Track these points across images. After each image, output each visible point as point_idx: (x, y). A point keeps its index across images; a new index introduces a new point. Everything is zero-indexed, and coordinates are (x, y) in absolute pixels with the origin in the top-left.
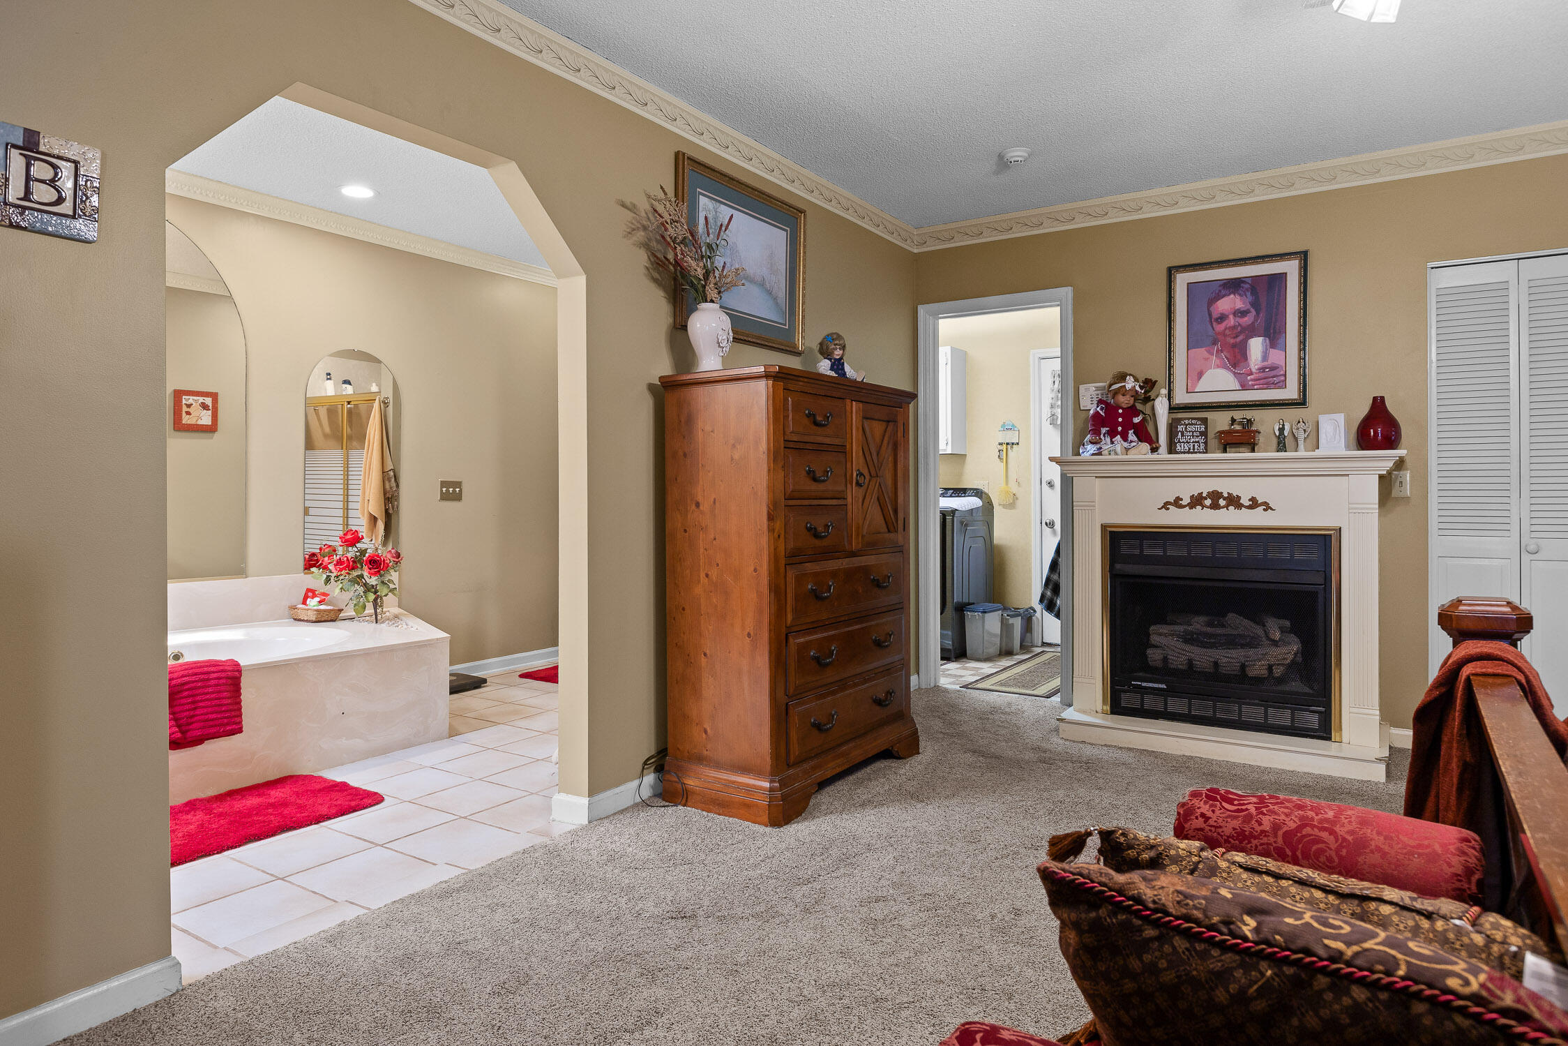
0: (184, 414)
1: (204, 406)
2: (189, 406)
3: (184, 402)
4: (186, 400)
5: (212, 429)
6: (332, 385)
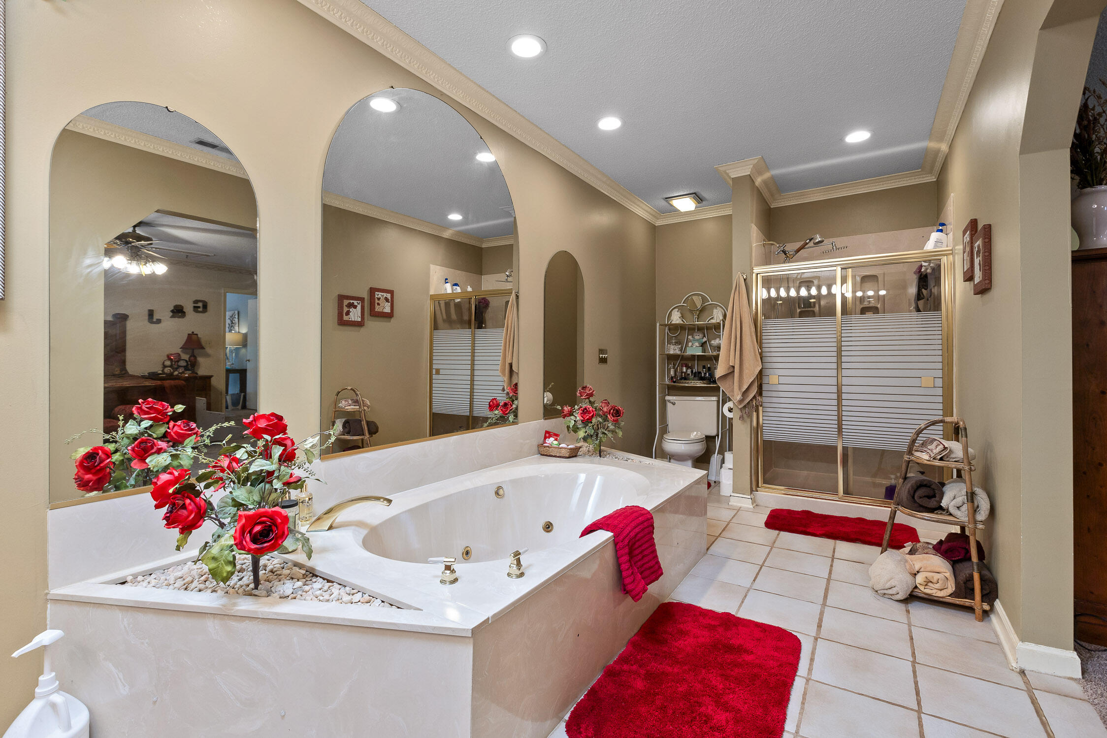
0: (376, 304)
1: (387, 300)
2: (379, 299)
3: (376, 296)
4: (378, 295)
5: (390, 316)
6: (448, 286)
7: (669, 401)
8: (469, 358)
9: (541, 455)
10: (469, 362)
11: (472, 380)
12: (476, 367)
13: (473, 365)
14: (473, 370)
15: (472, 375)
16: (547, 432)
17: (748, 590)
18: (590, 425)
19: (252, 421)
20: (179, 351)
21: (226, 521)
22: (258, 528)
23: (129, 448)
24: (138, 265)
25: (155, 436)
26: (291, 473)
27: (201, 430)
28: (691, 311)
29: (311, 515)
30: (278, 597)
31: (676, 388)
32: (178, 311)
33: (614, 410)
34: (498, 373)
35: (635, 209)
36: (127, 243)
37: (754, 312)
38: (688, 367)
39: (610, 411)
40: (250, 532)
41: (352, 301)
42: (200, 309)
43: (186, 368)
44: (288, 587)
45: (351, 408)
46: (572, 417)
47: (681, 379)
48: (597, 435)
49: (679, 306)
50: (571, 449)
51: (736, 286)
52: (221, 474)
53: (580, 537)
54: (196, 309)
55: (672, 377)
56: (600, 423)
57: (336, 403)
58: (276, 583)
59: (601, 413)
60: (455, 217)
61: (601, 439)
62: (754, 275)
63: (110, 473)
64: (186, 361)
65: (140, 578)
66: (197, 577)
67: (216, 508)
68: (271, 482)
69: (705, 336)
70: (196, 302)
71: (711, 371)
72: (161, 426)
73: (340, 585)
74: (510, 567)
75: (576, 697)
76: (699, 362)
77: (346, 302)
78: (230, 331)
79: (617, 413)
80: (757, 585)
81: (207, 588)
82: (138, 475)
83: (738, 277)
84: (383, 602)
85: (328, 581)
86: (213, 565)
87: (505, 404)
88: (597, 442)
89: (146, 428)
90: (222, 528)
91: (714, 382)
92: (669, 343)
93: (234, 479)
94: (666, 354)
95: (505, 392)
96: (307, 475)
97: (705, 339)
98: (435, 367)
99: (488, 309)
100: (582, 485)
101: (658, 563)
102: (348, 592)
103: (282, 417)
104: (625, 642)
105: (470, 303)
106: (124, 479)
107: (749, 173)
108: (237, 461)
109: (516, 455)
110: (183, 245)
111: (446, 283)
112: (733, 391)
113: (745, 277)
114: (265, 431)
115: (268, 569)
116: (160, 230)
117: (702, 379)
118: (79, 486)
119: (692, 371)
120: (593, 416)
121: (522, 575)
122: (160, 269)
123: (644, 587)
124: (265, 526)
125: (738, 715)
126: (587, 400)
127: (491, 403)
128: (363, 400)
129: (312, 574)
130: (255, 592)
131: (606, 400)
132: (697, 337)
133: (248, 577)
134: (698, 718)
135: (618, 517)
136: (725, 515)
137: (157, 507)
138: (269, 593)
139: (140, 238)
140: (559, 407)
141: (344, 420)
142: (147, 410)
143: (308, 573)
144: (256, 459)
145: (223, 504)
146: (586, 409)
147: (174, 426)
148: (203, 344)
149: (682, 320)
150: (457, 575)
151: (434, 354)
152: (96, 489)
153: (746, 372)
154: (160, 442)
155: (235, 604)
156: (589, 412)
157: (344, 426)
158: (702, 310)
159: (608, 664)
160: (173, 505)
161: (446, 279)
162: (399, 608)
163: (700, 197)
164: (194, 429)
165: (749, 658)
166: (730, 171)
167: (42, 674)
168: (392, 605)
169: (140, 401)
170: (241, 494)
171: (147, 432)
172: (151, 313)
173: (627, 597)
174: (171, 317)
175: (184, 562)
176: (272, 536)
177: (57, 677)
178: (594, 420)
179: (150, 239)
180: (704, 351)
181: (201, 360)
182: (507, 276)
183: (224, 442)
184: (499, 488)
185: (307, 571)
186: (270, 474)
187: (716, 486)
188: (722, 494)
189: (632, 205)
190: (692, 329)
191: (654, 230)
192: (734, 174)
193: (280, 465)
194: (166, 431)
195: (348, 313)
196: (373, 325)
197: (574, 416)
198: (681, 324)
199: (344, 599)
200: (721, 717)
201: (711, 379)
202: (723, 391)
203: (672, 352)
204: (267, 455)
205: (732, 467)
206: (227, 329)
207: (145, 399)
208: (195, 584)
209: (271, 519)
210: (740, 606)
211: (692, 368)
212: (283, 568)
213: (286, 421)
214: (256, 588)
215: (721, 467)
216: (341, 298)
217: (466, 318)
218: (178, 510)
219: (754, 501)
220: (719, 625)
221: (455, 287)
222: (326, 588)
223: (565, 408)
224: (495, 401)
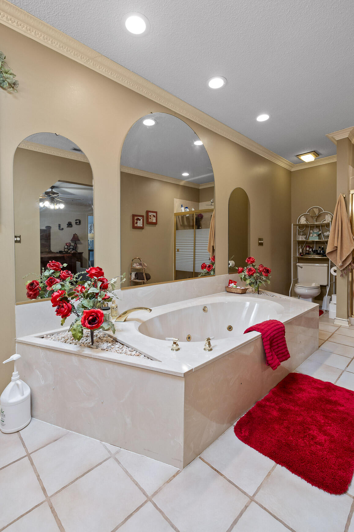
0: (149, 218)
1: (154, 216)
2: (150, 216)
4: (150, 214)
5: (155, 224)
6: (183, 208)
7: (299, 266)
8: (193, 243)
9: (227, 292)
10: (193, 246)
11: (195, 255)
12: (196, 248)
13: (195, 247)
14: (195, 249)
15: (195, 252)
16: (230, 280)
17: (343, 372)
18: (252, 277)
19: (90, 271)
20: (70, 242)
21: (80, 314)
22: (91, 318)
23: (46, 281)
24: (54, 205)
25: (55, 276)
26: (106, 294)
27: (73, 275)
28: (312, 217)
29: (117, 314)
30: (101, 349)
31: (303, 259)
32: (70, 225)
33: (265, 270)
34: (207, 251)
35: (278, 162)
36: (50, 196)
37: (350, 216)
38: (310, 248)
39: (263, 270)
40: (88, 319)
41: (138, 217)
42: (78, 224)
43: (73, 249)
44: (105, 345)
45: (138, 267)
46: (243, 273)
47: (306, 254)
48: (256, 283)
49: (305, 214)
50: (242, 289)
51: (339, 201)
52: (77, 294)
53: (244, 334)
54: (76, 223)
55: (300, 253)
56: (258, 277)
57: (132, 264)
58: (100, 343)
59: (259, 271)
60: (185, 174)
61: (258, 285)
62: (350, 195)
63: (39, 292)
64: (73, 246)
65: (49, 336)
66: (70, 338)
67: (76, 308)
68: (97, 298)
69: (320, 230)
70: (76, 220)
71: (324, 250)
72: (58, 272)
73: (127, 346)
74: (205, 345)
75: (241, 415)
76: (317, 245)
77: (136, 218)
78: (90, 233)
79: (267, 271)
80: (348, 369)
81: (73, 343)
82: (49, 293)
83: (340, 196)
84: (145, 356)
85: (122, 345)
86: (74, 333)
87: (209, 266)
88: (257, 286)
89: (52, 273)
90: (78, 317)
91: (325, 256)
92: (299, 234)
93: (83, 296)
94: (297, 241)
95: (211, 260)
96: (113, 295)
97: (320, 232)
98: (177, 248)
99: (202, 219)
100: (247, 308)
101: (287, 351)
102: (130, 350)
103: (102, 269)
104: (269, 390)
105: (193, 216)
106: (44, 294)
107: (347, 137)
108: (84, 288)
109: (215, 292)
110: (71, 196)
111: (182, 207)
112: (336, 261)
113: (344, 196)
114: (95, 275)
115: (98, 337)
116: (62, 190)
117: (318, 254)
118: (28, 296)
119: (312, 250)
120: (254, 273)
121: (211, 350)
122: (62, 206)
123: (278, 363)
124: (94, 317)
125: (332, 438)
126: (251, 264)
127: (203, 265)
128: (143, 264)
129: (115, 341)
130: (92, 346)
131: (261, 265)
132: (315, 231)
133: (89, 339)
134: (308, 436)
135: (265, 325)
136: (332, 329)
137: (53, 306)
138: (97, 347)
139: (54, 193)
140: (237, 268)
141: (135, 273)
142: (52, 265)
143: (114, 340)
144: (91, 287)
145: (79, 307)
146: (250, 269)
147: (63, 272)
148: (80, 239)
149: (307, 222)
150: (179, 347)
151: (176, 242)
152: (34, 298)
153: (344, 249)
154: (57, 279)
155: (83, 351)
156: (252, 271)
157: (135, 276)
158: (319, 216)
159: (259, 401)
160: (59, 305)
161: (182, 205)
162: (151, 360)
163: (318, 153)
164: (70, 274)
165: (341, 408)
166: (336, 136)
167: (14, 372)
168: (148, 358)
169: (50, 261)
170: (85, 302)
171: (52, 275)
172: (59, 226)
173: (269, 367)
174: (67, 227)
175: (65, 331)
176: (96, 322)
177: (19, 374)
178: (254, 275)
179: (57, 194)
180: (320, 238)
181: (78, 245)
182: (212, 202)
183: (79, 279)
184: (205, 307)
185: (113, 339)
186: (97, 294)
187: (326, 313)
188: (330, 317)
189: (277, 161)
190: (312, 227)
191: (290, 174)
192: (338, 138)
193: (101, 290)
194: (60, 275)
195: (137, 223)
196: (148, 228)
197: (244, 272)
198: (306, 224)
199: (128, 353)
200: (321, 438)
201: (324, 254)
202: (331, 261)
203: (300, 239)
204: (95, 285)
205: (336, 303)
206: (89, 232)
207: (52, 261)
208: (69, 340)
209: (96, 314)
210: (338, 379)
211: (312, 248)
212: (104, 337)
213: (104, 271)
214: (92, 344)
215: (330, 303)
216: (134, 216)
217: (191, 224)
218: (61, 308)
219: (349, 322)
220: (323, 388)
221: (186, 209)
222: (121, 347)
223: (240, 268)
224: (204, 265)
